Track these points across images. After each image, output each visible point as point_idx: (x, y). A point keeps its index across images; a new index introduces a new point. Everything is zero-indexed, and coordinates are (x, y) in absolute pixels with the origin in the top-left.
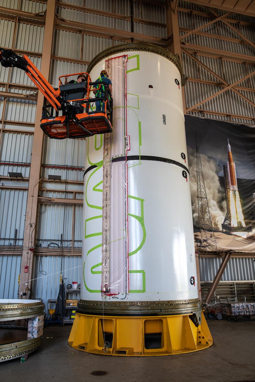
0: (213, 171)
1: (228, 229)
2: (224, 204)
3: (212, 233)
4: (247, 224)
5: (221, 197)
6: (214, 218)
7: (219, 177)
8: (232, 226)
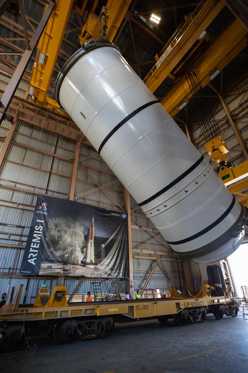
0: (82, 231)
1: (84, 264)
2: (85, 250)
3: (74, 266)
4: (95, 261)
5: (83, 246)
6: (77, 257)
7: (84, 235)
8: (87, 262)
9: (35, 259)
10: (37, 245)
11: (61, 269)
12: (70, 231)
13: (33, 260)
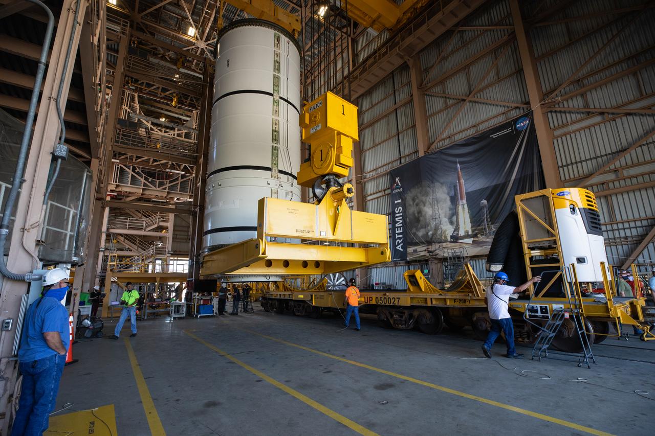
0: (445, 193)
1: (455, 239)
2: (454, 218)
3: (441, 244)
5: (452, 213)
6: (445, 232)
7: (450, 196)
8: (459, 235)
9: (402, 244)
10: (400, 230)
11: (425, 251)
12: (429, 199)
13: (400, 246)
